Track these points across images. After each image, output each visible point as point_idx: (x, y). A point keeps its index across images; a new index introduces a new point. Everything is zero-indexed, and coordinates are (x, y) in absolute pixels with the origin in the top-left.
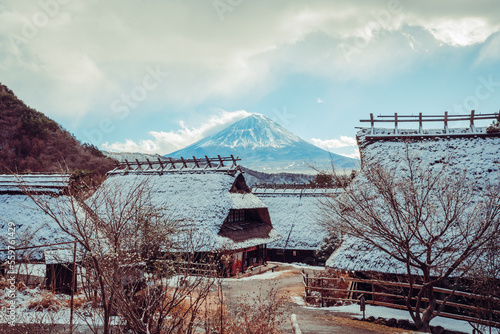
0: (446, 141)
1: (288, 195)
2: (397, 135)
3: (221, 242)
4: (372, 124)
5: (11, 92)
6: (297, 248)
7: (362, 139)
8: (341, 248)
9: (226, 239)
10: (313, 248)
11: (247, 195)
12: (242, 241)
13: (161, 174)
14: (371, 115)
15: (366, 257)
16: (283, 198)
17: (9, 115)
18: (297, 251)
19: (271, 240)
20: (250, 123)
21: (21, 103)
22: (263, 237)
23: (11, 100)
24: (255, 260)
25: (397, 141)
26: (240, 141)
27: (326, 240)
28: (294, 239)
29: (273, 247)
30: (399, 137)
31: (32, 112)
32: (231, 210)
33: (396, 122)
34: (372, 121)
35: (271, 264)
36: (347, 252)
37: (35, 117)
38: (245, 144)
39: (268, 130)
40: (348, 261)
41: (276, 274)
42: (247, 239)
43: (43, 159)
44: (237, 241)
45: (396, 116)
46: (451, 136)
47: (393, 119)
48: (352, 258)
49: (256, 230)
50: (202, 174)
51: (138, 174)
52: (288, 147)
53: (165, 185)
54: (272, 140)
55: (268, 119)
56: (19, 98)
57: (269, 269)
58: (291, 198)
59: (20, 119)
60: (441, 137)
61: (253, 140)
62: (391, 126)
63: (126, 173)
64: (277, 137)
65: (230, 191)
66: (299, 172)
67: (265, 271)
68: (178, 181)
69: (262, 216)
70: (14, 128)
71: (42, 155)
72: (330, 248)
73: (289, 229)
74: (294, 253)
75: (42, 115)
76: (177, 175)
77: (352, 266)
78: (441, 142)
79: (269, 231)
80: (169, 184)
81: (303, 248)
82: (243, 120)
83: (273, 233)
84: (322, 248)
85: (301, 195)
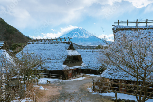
0: (147, 30)
1: (88, 51)
2: (128, 28)
3: (64, 67)
4: (119, 24)
5: (3, 20)
6: (91, 69)
7: (115, 30)
8: (107, 70)
9: (66, 66)
10: (97, 69)
11: (74, 51)
12: (72, 66)
13: (44, 43)
14: (118, 20)
15: (116, 74)
16: (87, 52)
17: (2, 27)
18: (91, 70)
19: (82, 66)
20: (78, 30)
21: (6, 23)
22: (79, 65)
23: (3, 22)
24: (76, 73)
25: (128, 30)
26: (75, 36)
27: (101, 67)
28: (90, 66)
29: (83, 68)
30: (129, 29)
31: (10, 26)
32: (68, 56)
33: (128, 23)
34: (119, 23)
35: (82, 74)
36: (109, 72)
37: (10, 28)
38: (76, 36)
39: (83, 32)
40: (109, 75)
41: (84, 78)
42: (73, 66)
43: (13, 41)
44: (70, 67)
45: (128, 21)
46: (149, 28)
47: (127, 22)
48: (111, 74)
49: (77, 63)
50: (58, 44)
51: (37, 43)
52: (89, 38)
53: (46, 47)
54: (84, 35)
55: (83, 29)
56: (6, 22)
57: (81, 76)
58: (89, 52)
59: (6, 28)
60: (145, 28)
61: (79, 35)
62: (126, 25)
63: (33, 43)
64: (86, 34)
65: (68, 49)
66: (93, 45)
67: (80, 77)
68: (50, 46)
69: (79, 58)
70: (4, 31)
71: (13, 40)
72: (102, 69)
73: (88, 63)
74: (90, 70)
75: (12, 27)
76: (50, 44)
77: (111, 77)
78: (145, 30)
79: (81, 63)
80: (47, 47)
81: (93, 69)
82: (75, 29)
83: (83, 64)
84: (99, 69)
85: (93, 51)
